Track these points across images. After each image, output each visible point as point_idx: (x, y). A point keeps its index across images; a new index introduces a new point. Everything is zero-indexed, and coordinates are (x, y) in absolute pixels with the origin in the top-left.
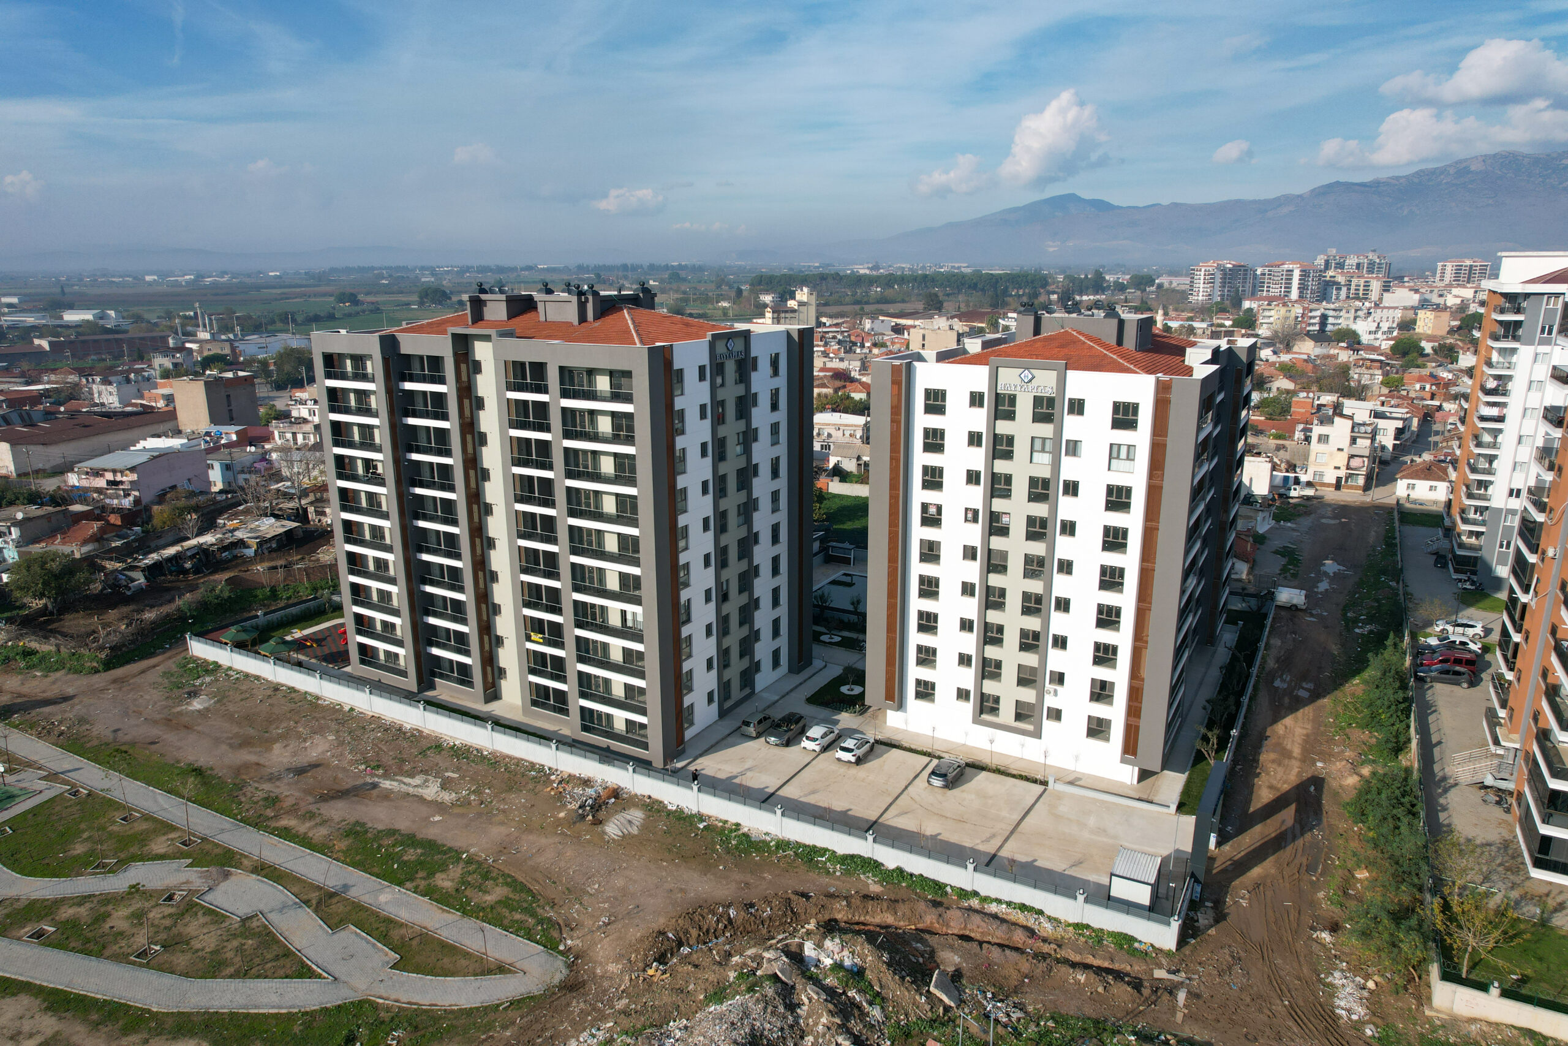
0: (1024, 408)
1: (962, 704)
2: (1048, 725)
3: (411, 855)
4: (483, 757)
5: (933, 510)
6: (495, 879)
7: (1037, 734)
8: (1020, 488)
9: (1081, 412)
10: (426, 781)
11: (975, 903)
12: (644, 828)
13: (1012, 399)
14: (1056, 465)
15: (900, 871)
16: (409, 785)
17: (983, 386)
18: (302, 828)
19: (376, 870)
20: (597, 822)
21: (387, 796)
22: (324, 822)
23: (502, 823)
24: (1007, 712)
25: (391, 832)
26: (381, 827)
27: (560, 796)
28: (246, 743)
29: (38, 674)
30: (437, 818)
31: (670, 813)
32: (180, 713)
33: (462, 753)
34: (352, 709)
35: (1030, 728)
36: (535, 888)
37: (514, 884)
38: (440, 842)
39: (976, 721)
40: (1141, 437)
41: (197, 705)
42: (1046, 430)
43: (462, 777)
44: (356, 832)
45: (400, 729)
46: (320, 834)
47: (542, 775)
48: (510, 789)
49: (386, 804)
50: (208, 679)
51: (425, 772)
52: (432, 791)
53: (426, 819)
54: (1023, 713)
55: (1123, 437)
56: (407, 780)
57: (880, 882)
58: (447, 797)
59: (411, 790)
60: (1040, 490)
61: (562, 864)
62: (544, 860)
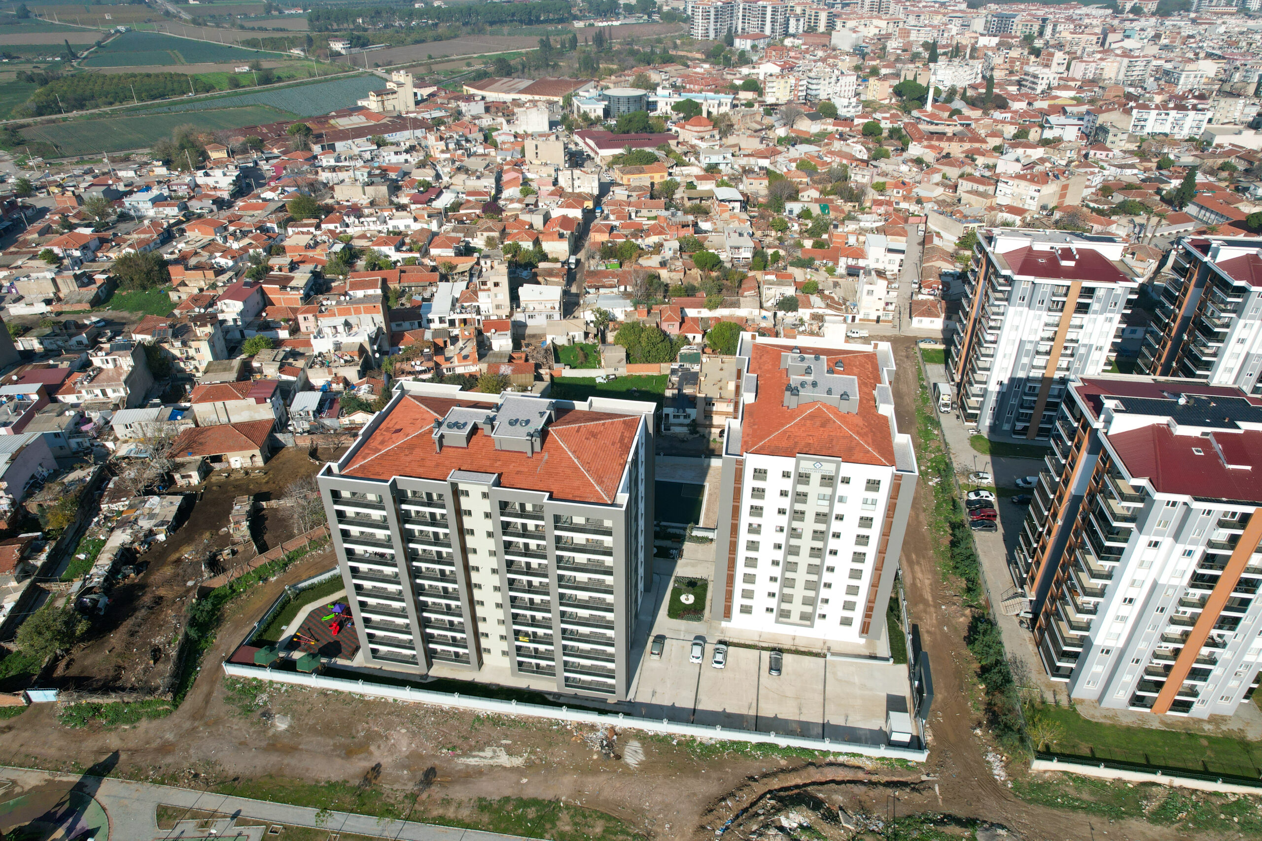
0: (815, 479)
1: (769, 615)
2: (818, 621)
3: (532, 813)
4: (513, 721)
5: (755, 526)
6: (591, 816)
7: (812, 626)
8: (810, 516)
9: (848, 483)
10: (494, 752)
11: (831, 758)
12: (647, 753)
13: (807, 476)
14: (831, 506)
15: (789, 747)
16: (485, 758)
17: (791, 469)
18: (451, 813)
19: (520, 831)
20: (618, 757)
21: (480, 772)
22: (460, 805)
23: (565, 773)
24: (795, 617)
25: (507, 799)
26: (497, 798)
27: (584, 743)
28: (349, 753)
29: (127, 727)
30: (525, 781)
31: (651, 737)
32: (274, 735)
33: (496, 720)
34: (395, 700)
35: (808, 623)
36: (615, 815)
37: (602, 816)
38: (540, 798)
39: (777, 621)
40: (882, 495)
41: (281, 724)
42: (828, 491)
43: (515, 742)
44: (483, 805)
45: (442, 711)
46: (465, 813)
47: (562, 728)
48: (550, 745)
49: (484, 778)
50: (265, 697)
51: (488, 744)
52: (504, 759)
53: (518, 783)
54: (804, 617)
55: (871, 495)
56: (481, 754)
57: (782, 758)
58: (518, 761)
59: (492, 762)
60: (821, 517)
61: (619, 794)
62: (608, 793)
